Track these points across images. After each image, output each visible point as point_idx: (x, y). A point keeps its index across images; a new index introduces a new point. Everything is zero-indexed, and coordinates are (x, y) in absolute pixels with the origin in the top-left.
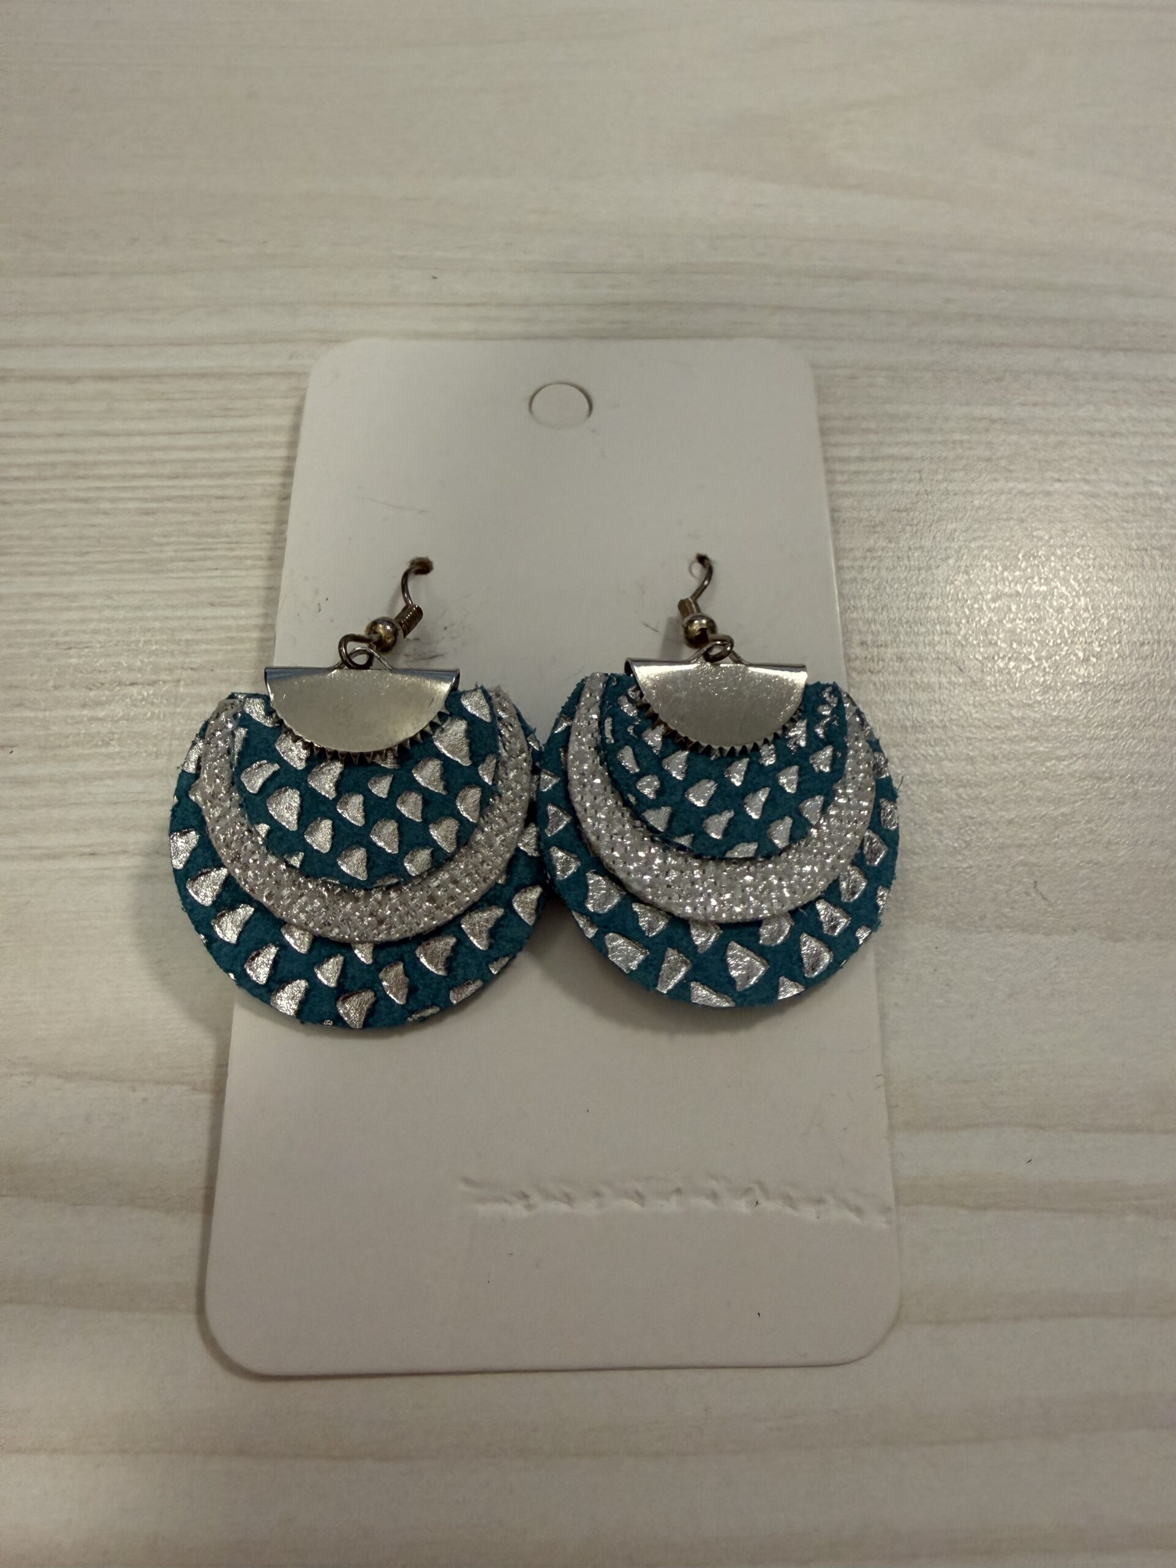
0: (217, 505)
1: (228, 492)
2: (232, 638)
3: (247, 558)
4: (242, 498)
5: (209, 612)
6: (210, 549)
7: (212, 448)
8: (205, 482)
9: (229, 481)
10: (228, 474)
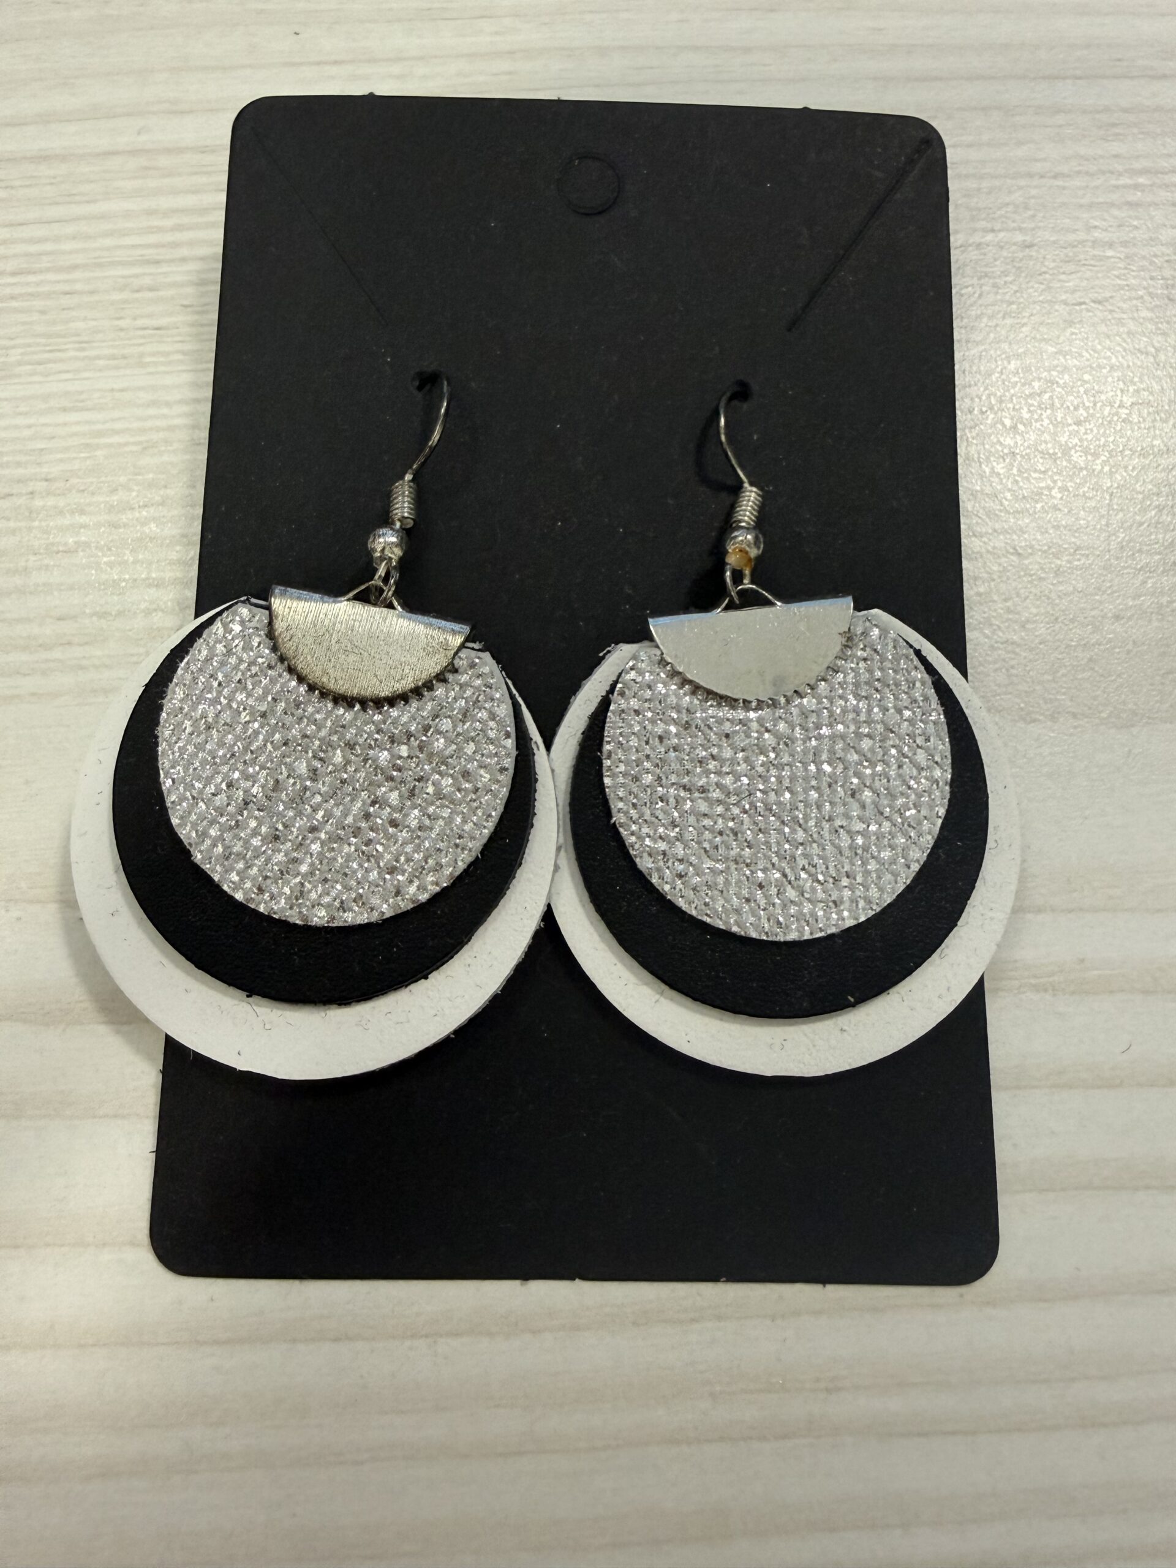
0: (65, 301)
1: (78, 287)
2: (87, 445)
3: (98, 357)
4: (92, 293)
5: (62, 418)
6: (59, 351)
7: (57, 239)
8: (51, 276)
9: (77, 275)
10: (75, 267)
